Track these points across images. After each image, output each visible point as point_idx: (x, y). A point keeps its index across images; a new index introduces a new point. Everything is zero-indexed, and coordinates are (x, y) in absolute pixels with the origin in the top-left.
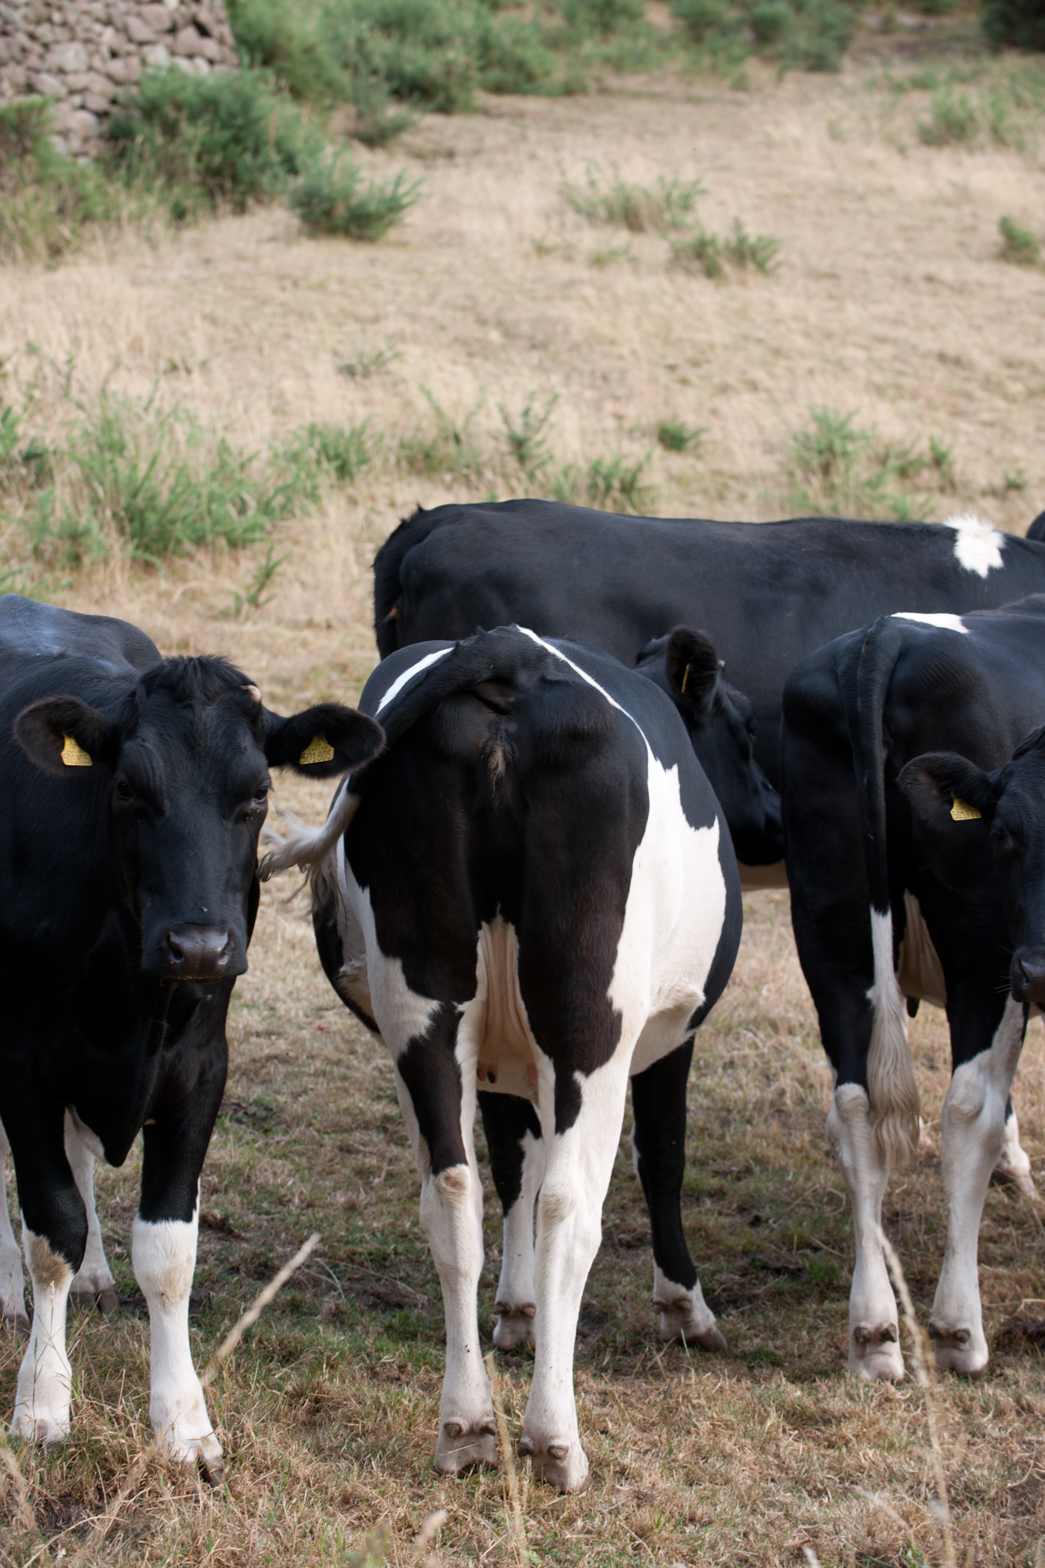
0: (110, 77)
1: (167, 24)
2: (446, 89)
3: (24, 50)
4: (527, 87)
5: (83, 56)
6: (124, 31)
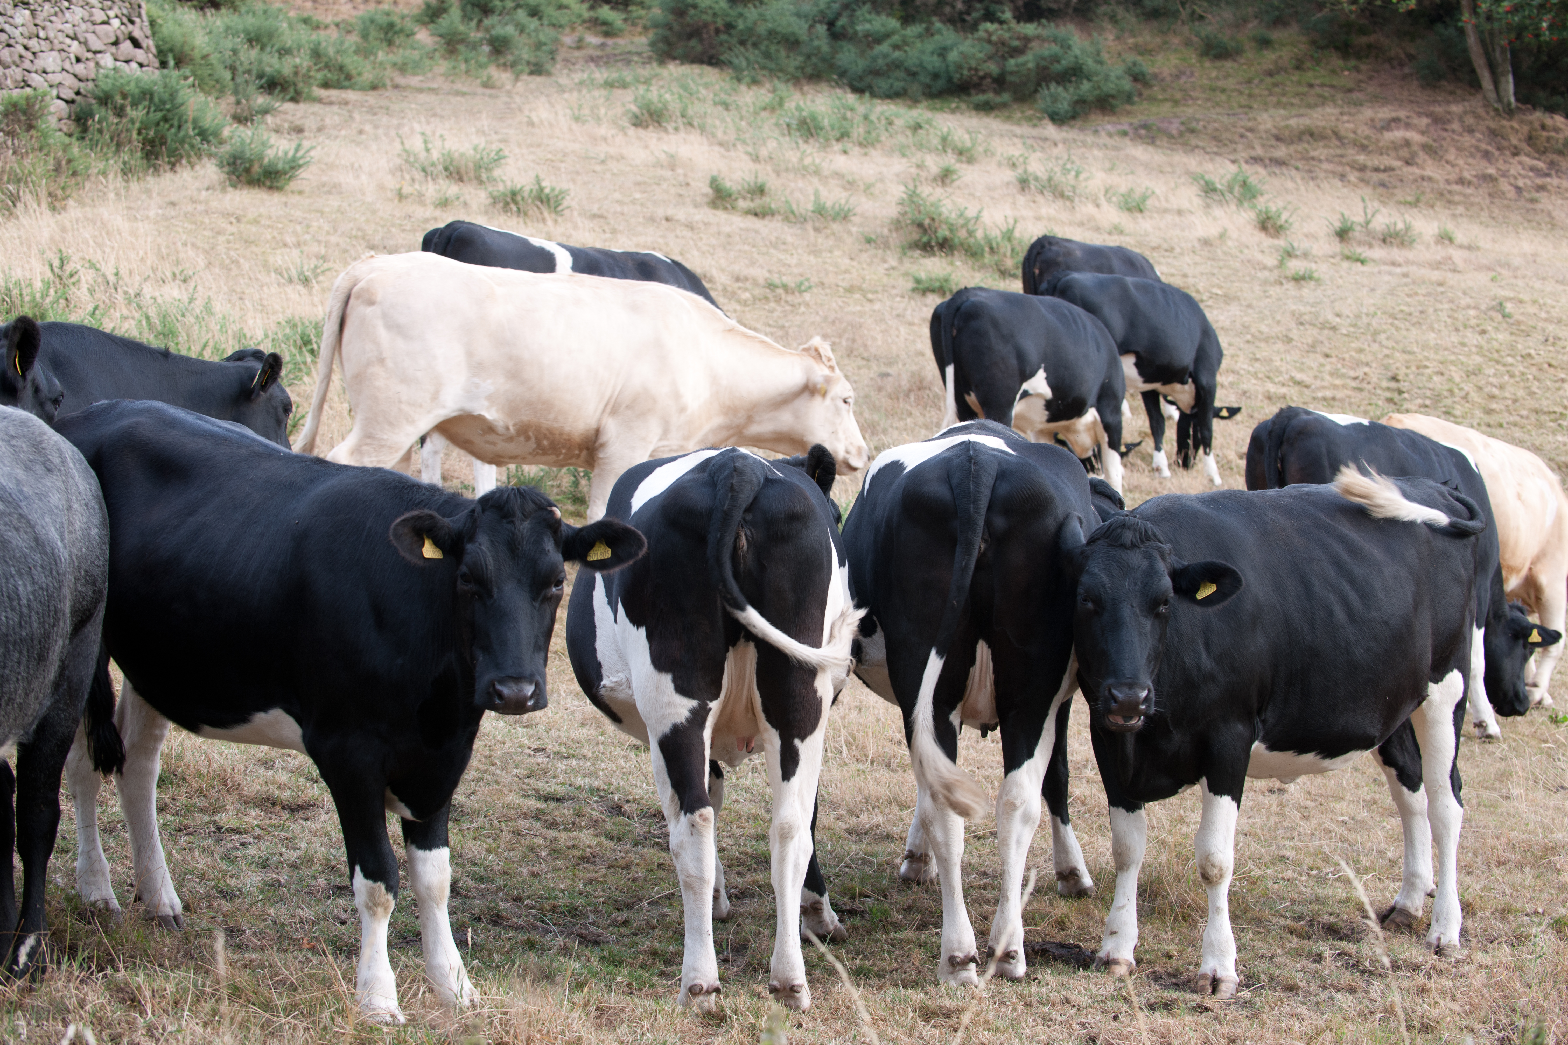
0: (75, 76)
1: (113, 39)
2: (295, 84)
3: (21, 57)
4: (346, 83)
5: (59, 62)
6: (85, 43)
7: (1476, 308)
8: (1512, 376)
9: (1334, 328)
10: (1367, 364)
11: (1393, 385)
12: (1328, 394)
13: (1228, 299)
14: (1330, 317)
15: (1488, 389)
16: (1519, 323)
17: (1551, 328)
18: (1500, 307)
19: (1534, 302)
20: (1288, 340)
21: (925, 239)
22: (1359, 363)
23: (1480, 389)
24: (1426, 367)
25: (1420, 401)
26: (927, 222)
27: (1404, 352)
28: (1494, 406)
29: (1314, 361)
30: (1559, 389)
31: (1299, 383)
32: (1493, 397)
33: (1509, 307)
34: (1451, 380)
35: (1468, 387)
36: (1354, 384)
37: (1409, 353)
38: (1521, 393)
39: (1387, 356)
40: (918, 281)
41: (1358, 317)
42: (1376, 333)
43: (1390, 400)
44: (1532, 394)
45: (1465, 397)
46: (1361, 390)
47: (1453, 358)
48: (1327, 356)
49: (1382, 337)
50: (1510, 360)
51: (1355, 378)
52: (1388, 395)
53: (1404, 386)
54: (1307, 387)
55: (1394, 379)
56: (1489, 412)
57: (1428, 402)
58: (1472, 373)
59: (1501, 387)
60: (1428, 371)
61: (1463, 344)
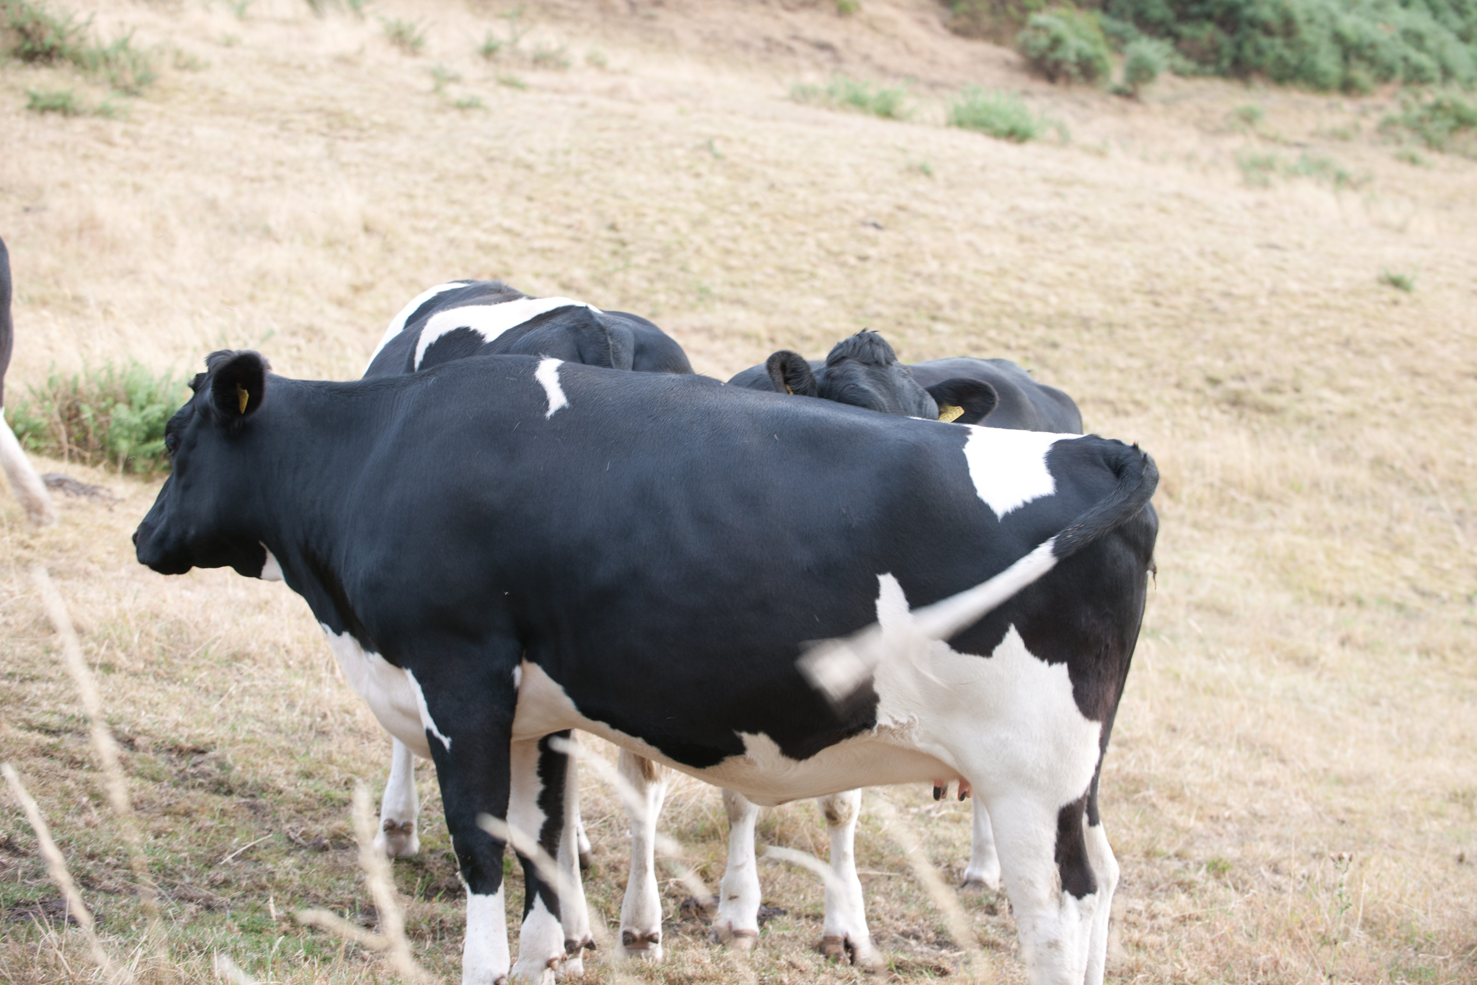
7: (681, 145)
8: (745, 227)
9: (529, 167)
10: (578, 210)
11: (612, 235)
12: (546, 243)
13: (392, 128)
14: (523, 154)
15: (721, 243)
16: (734, 165)
17: (771, 172)
18: (709, 146)
19: (744, 141)
20: (483, 180)
21: (28, 46)
22: (568, 210)
23: (711, 242)
24: (644, 215)
25: (650, 255)
26: (29, 26)
27: (616, 196)
28: (734, 262)
29: (518, 204)
30: (802, 243)
31: (508, 231)
32: (728, 252)
33: (718, 146)
34: (676, 230)
35: (698, 239)
36: (570, 233)
37: (623, 198)
38: (760, 248)
39: (597, 202)
40: (35, 98)
41: (552, 153)
42: (579, 174)
43: (615, 253)
44: (772, 248)
45: (698, 251)
46: (577, 240)
47: (670, 204)
48: (530, 199)
49: (587, 178)
50: (735, 208)
51: (569, 227)
52: (610, 246)
53: (625, 236)
54: (518, 235)
55: (613, 227)
56: (729, 269)
57: (658, 256)
58: (699, 223)
59: (735, 239)
60: (649, 220)
61: (679, 189)
